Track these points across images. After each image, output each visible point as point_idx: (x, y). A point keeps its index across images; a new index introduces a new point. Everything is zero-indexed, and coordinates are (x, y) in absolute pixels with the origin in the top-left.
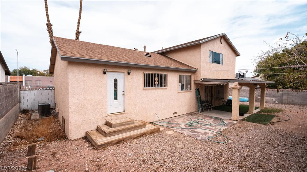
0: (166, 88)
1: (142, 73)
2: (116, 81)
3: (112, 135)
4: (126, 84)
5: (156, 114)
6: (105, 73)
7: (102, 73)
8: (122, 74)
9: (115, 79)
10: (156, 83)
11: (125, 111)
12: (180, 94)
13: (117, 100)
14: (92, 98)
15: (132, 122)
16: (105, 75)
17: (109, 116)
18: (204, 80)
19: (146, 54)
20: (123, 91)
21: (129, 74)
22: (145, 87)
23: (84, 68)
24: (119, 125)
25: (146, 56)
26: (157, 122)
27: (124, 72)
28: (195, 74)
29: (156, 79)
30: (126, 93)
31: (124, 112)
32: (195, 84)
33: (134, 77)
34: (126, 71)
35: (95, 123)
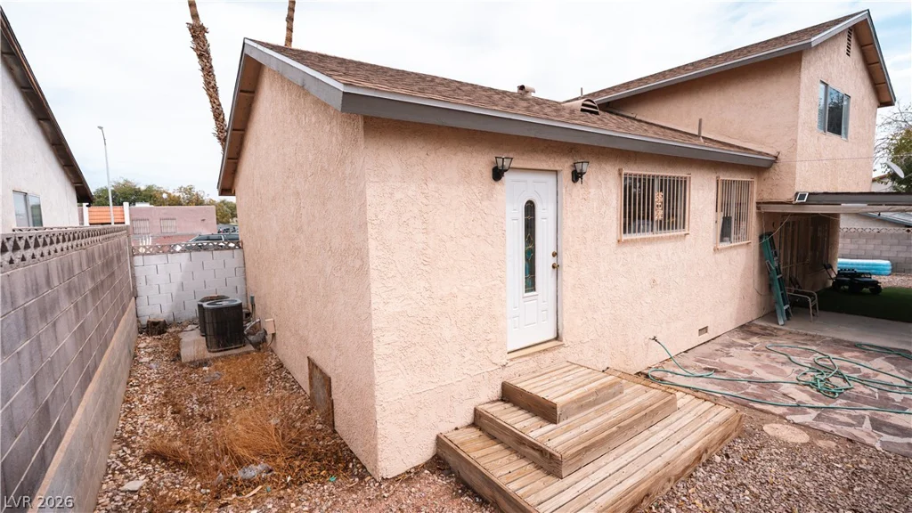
0: (683, 233)
1: (617, 173)
2: (530, 208)
3: (580, 464)
4: (568, 223)
5: (654, 339)
6: (498, 174)
7: (488, 174)
8: (551, 179)
9: (527, 202)
10: (659, 214)
11: (566, 338)
12: (720, 256)
13: (534, 290)
14: (455, 290)
15: (616, 387)
16: (498, 185)
17: (511, 360)
18: (813, 197)
19: (583, 105)
20: (555, 254)
21: (577, 176)
22: (625, 232)
23: (422, 154)
24: (578, 408)
25: (582, 110)
26: (657, 369)
27: (556, 172)
28: (766, 175)
29: (659, 197)
30: (565, 260)
31: (557, 338)
32: (761, 215)
33: (592, 191)
34: (565, 167)
35: (468, 397)
